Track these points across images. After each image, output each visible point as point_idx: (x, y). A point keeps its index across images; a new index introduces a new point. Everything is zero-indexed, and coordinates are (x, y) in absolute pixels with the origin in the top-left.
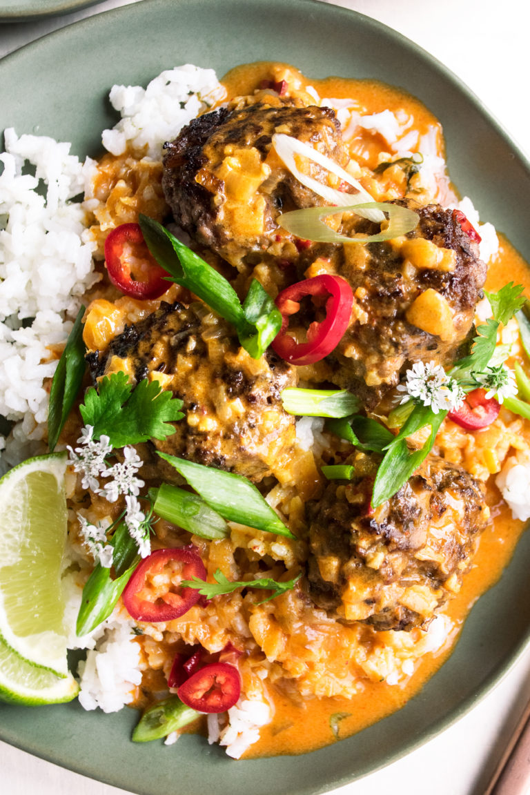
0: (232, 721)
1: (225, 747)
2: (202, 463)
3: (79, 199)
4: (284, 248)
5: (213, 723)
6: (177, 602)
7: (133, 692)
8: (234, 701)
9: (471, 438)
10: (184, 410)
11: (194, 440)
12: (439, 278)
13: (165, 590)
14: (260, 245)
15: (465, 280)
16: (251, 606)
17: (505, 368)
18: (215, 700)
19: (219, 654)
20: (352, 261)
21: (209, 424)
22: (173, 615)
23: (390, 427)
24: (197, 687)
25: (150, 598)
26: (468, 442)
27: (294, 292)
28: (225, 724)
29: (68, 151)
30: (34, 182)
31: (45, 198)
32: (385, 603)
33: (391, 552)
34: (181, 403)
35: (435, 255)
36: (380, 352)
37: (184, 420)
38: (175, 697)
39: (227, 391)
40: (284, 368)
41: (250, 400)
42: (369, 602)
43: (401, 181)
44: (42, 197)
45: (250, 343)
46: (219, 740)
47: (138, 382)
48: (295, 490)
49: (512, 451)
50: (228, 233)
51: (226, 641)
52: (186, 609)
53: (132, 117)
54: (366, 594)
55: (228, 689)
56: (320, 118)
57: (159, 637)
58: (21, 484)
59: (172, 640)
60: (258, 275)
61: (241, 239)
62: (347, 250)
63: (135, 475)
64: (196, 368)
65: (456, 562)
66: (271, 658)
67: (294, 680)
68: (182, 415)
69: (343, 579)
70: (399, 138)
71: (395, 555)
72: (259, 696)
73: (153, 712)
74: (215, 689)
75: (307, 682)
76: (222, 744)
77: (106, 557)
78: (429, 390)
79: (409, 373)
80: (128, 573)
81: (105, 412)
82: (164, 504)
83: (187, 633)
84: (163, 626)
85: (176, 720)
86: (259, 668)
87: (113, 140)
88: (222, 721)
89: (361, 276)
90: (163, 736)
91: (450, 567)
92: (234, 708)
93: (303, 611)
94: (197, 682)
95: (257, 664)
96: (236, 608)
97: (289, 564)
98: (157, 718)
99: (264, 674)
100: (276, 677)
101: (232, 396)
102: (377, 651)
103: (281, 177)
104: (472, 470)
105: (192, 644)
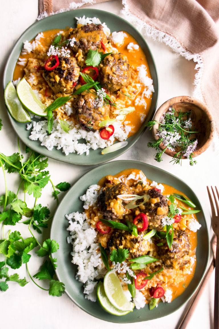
0: (166, 296)
1: (167, 302)
2: (137, 257)
3: (85, 220)
4: (128, 212)
5: (162, 298)
6: (144, 282)
7: (145, 301)
8: (164, 293)
9: (179, 224)
10: (128, 250)
11: (133, 255)
12: (158, 204)
13: (141, 282)
14: (124, 214)
15: (163, 201)
16: (158, 275)
17: (178, 208)
18: (160, 295)
19: (157, 286)
20: (142, 208)
21: (134, 251)
22: (145, 285)
23: (164, 231)
24: (156, 294)
25: (140, 284)
26: (179, 225)
27: (136, 220)
28: (165, 298)
29: (78, 213)
30: (76, 222)
31: (80, 224)
32: (181, 262)
33: (177, 253)
34: (127, 250)
35: (156, 200)
36: (156, 222)
37: (130, 252)
38: (153, 298)
39: (134, 243)
40: (141, 233)
41: (139, 242)
42: (178, 264)
43: (141, 186)
44: (79, 224)
45: (133, 233)
46: (165, 301)
47: (118, 249)
48: (154, 251)
49: (187, 221)
50: (118, 215)
51: (157, 284)
52: (147, 282)
53: (86, 201)
54: (177, 263)
55: (162, 291)
56: (121, 186)
57: (144, 290)
58: (108, 278)
59: (147, 289)
60: (127, 218)
61: (121, 215)
62: (140, 207)
63: (127, 266)
64: (126, 242)
65: (189, 247)
66: (166, 282)
67: (172, 283)
68: (129, 252)
69: (172, 263)
70: (135, 178)
71: (178, 254)
72: (168, 289)
73: (151, 303)
74: (160, 293)
75: (175, 282)
76: (166, 301)
77: (129, 282)
78: (167, 222)
79: (162, 221)
80: (134, 282)
81: (115, 258)
82: (134, 267)
83: (149, 286)
84: (144, 288)
85: (156, 302)
86: (165, 285)
87: (86, 207)
88: (164, 297)
89: (145, 211)
90: (155, 306)
91: (188, 249)
92: (165, 294)
93: (167, 271)
94: (156, 293)
95: (165, 284)
96: (155, 277)
97: (160, 265)
98: (152, 303)
99: (167, 285)
100: (169, 285)
101: (135, 243)
102: (184, 269)
103: (122, 201)
104: (182, 229)
105: (151, 288)
